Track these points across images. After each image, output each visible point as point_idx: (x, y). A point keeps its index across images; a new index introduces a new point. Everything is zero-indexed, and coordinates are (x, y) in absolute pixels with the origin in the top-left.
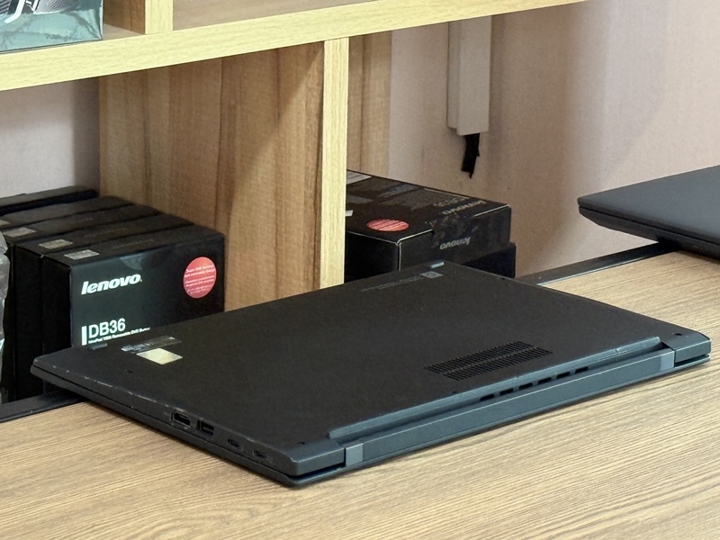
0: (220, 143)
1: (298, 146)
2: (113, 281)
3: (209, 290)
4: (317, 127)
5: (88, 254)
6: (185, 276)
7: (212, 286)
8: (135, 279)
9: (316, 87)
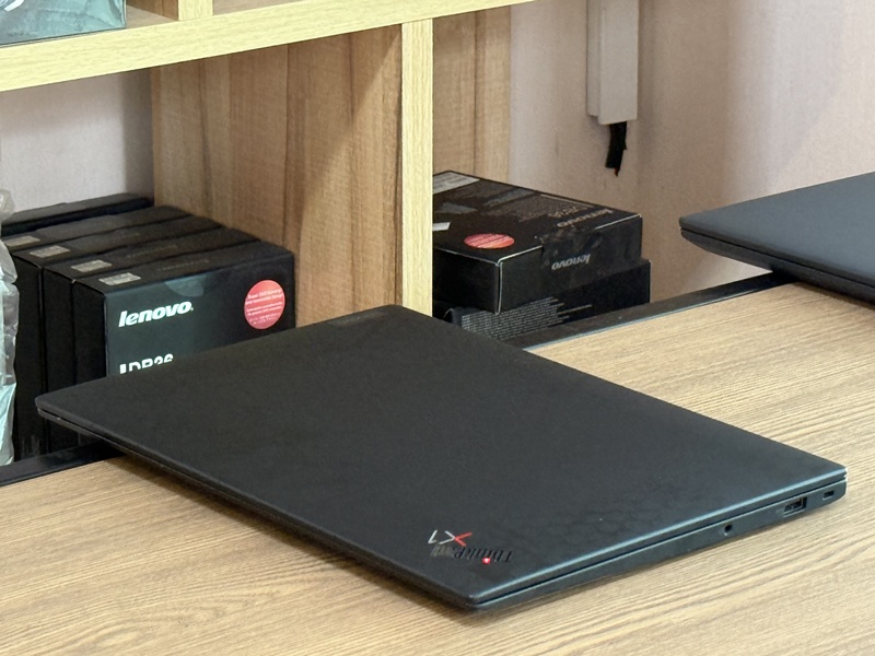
0: (287, 144)
1: (375, 149)
2: (157, 310)
3: (276, 319)
4: (396, 125)
5: (128, 278)
6: (247, 303)
7: (279, 314)
8: (185, 307)
9: (394, 79)
